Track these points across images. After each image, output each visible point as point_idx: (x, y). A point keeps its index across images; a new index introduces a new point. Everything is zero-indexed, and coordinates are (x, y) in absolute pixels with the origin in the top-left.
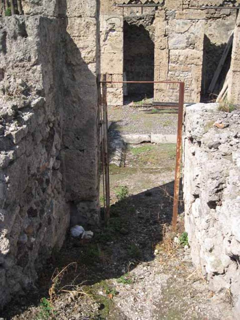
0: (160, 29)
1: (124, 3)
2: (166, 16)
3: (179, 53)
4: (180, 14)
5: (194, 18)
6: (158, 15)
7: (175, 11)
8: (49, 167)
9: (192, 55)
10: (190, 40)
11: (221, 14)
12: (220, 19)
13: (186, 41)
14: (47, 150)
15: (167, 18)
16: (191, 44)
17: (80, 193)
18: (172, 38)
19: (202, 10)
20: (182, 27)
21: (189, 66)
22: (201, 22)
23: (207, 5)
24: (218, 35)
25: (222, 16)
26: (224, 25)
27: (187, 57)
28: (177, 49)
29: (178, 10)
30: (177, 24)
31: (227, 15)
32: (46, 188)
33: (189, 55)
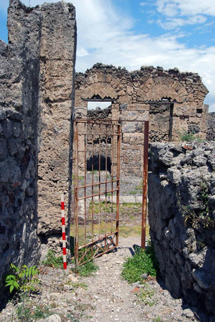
0: (115, 117)
1: (88, 98)
2: (120, 108)
3: (130, 136)
4: (130, 107)
5: (141, 110)
6: (114, 107)
7: (127, 104)
8: (22, 188)
9: (140, 137)
10: (138, 126)
11: (160, 109)
12: (159, 114)
13: (135, 126)
14: (21, 169)
15: (121, 109)
16: (139, 129)
17: (51, 224)
18: (124, 124)
19: (146, 104)
20: (132, 116)
21: (138, 146)
22: (146, 113)
23: (150, 101)
24: (158, 125)
25: (161, 111)
26: (161, 117)
27: (136, 139)
28: (129, 132)
29: (129, 104)
30: (128, 114)
31: (164, 111)
32: (17, 207)
33: (138, 137)
